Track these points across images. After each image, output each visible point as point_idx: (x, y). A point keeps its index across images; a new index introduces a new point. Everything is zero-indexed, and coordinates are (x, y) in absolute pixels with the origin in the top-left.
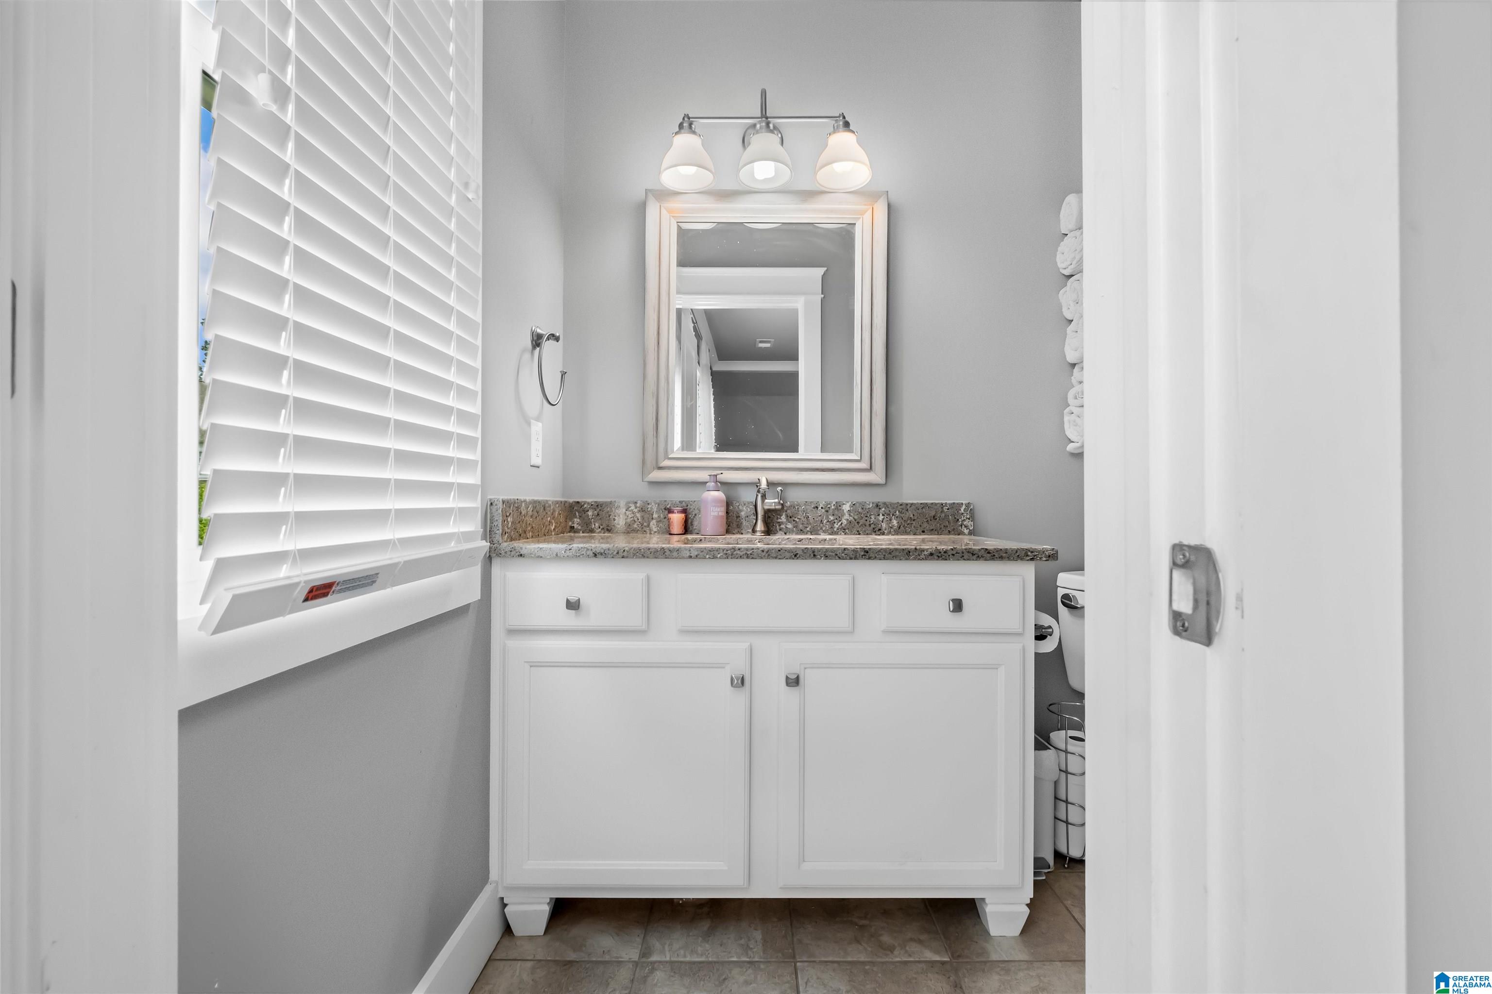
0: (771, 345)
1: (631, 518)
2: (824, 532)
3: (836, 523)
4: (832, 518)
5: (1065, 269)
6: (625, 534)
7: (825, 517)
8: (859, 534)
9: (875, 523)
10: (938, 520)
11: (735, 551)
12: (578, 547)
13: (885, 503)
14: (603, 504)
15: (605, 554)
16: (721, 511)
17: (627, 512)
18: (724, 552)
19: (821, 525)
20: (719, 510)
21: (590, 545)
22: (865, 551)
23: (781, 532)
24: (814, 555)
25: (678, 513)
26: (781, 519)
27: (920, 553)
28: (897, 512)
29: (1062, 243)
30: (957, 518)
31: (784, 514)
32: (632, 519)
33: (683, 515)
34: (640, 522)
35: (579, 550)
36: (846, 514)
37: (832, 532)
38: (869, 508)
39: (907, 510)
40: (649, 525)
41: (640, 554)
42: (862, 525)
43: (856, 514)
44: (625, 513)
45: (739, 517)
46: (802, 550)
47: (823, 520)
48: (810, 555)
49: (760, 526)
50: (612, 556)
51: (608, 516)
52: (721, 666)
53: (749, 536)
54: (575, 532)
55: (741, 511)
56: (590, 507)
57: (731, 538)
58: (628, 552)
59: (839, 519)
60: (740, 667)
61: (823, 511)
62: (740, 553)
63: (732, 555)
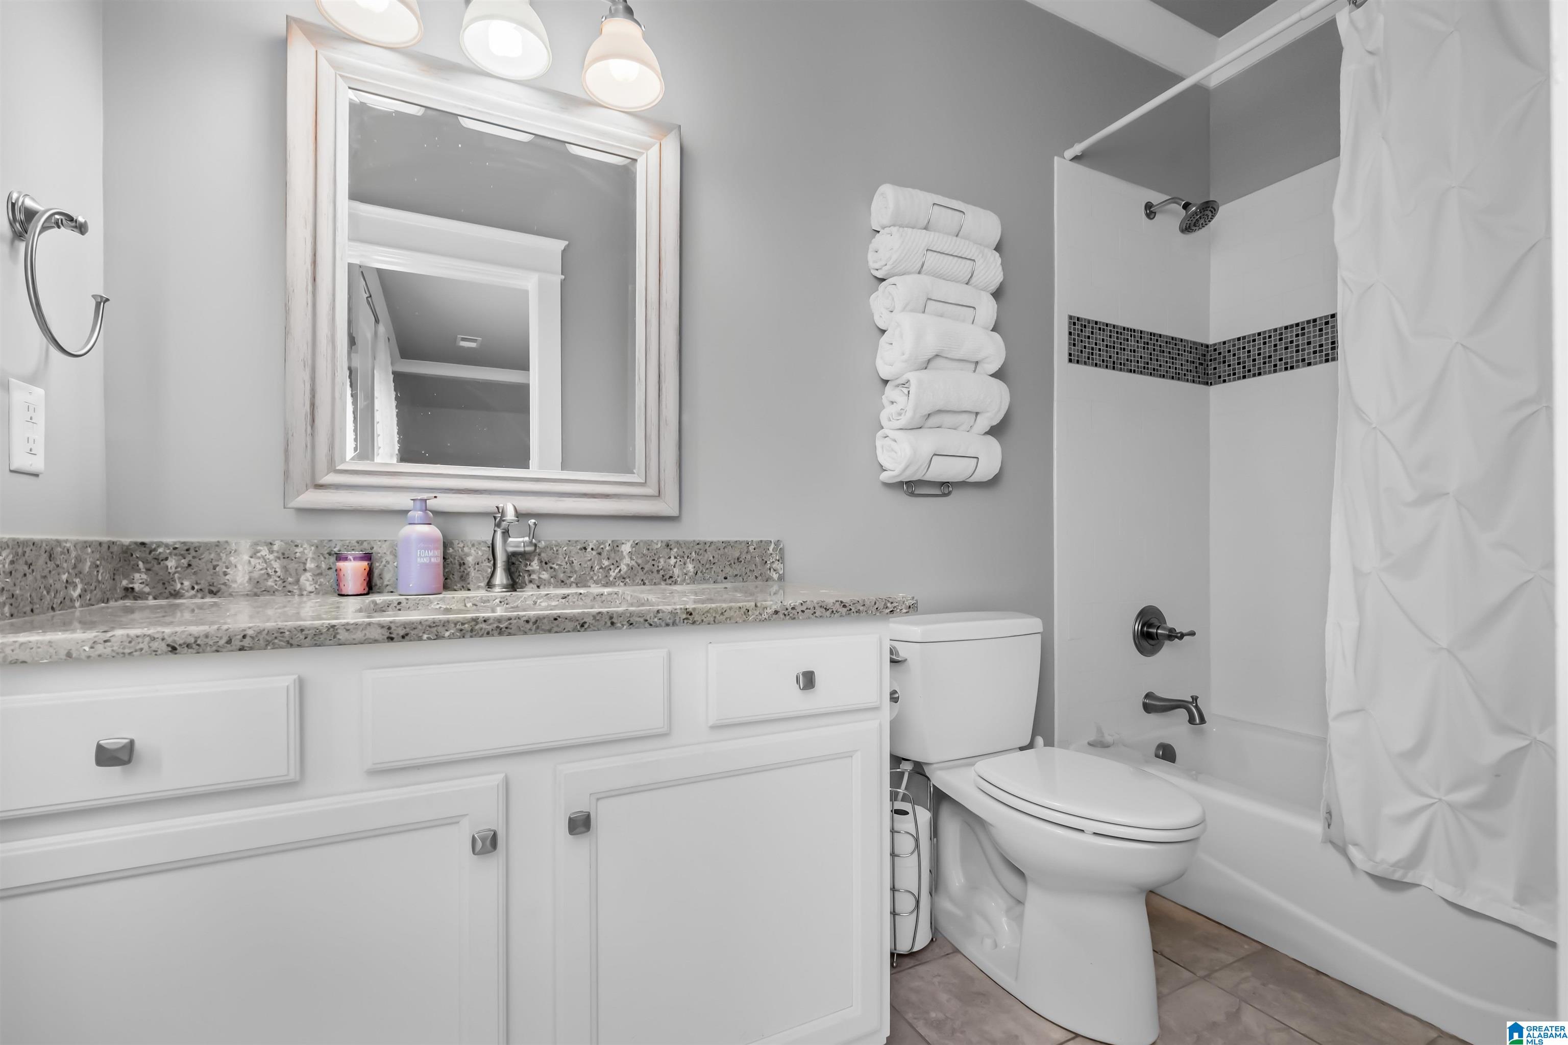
0: (477, 345)
1: (261, 570)
2: (596, 582)
3: (612, 570)
4: (606, 563)
5: (877, 270)
6: (248, 598)
7: (596, 563)
8: (644, 584)
9: (664, 568)
10: (742, 562)
11: (477, 623)
12: (128, 636)
13: (677, 542)
14: (199, 547)
15: (198, 645)
16: (435, 556)
17: (252, 560)
18: (458, 627)
19: (592, 573)
20: (431, 554)
21: (160, 629)
22: (687, 613)
23: (531, 585)
24: (612, 623)
25: (355, 559)
26: (532, 566)
27: (761, 612)
28: (694, 553)
29: (874, 240)
30: (765, 560)
31: (536, 558)
32: (263, 572)
33: (365, 564)
34: (279, 577)
35: (130, 642)
36: (627, 557)
37: (607, 583)
38: (656, 549)
39: (706, 551)
40: (297, 581)
41: (281, 641)
42: (647, 572)
43: (639, 556)
44: (249, 562)
45: (464, 564)
46: (593, 616)
47: (594, 567)
48: (606, 623)
49: (500, 578)
50: (214, 648)
51: (212, 567)
52: (452, 821)
53: (482, 593)
54: (136, 598)
55: (467, 555)
56: (170, 554)
57: (454, 598)
58: (252, 637)
59: (617, 564)
60: (490, 820)
61: (594, 553)
62: (487, 627)
63: (472, 631)
